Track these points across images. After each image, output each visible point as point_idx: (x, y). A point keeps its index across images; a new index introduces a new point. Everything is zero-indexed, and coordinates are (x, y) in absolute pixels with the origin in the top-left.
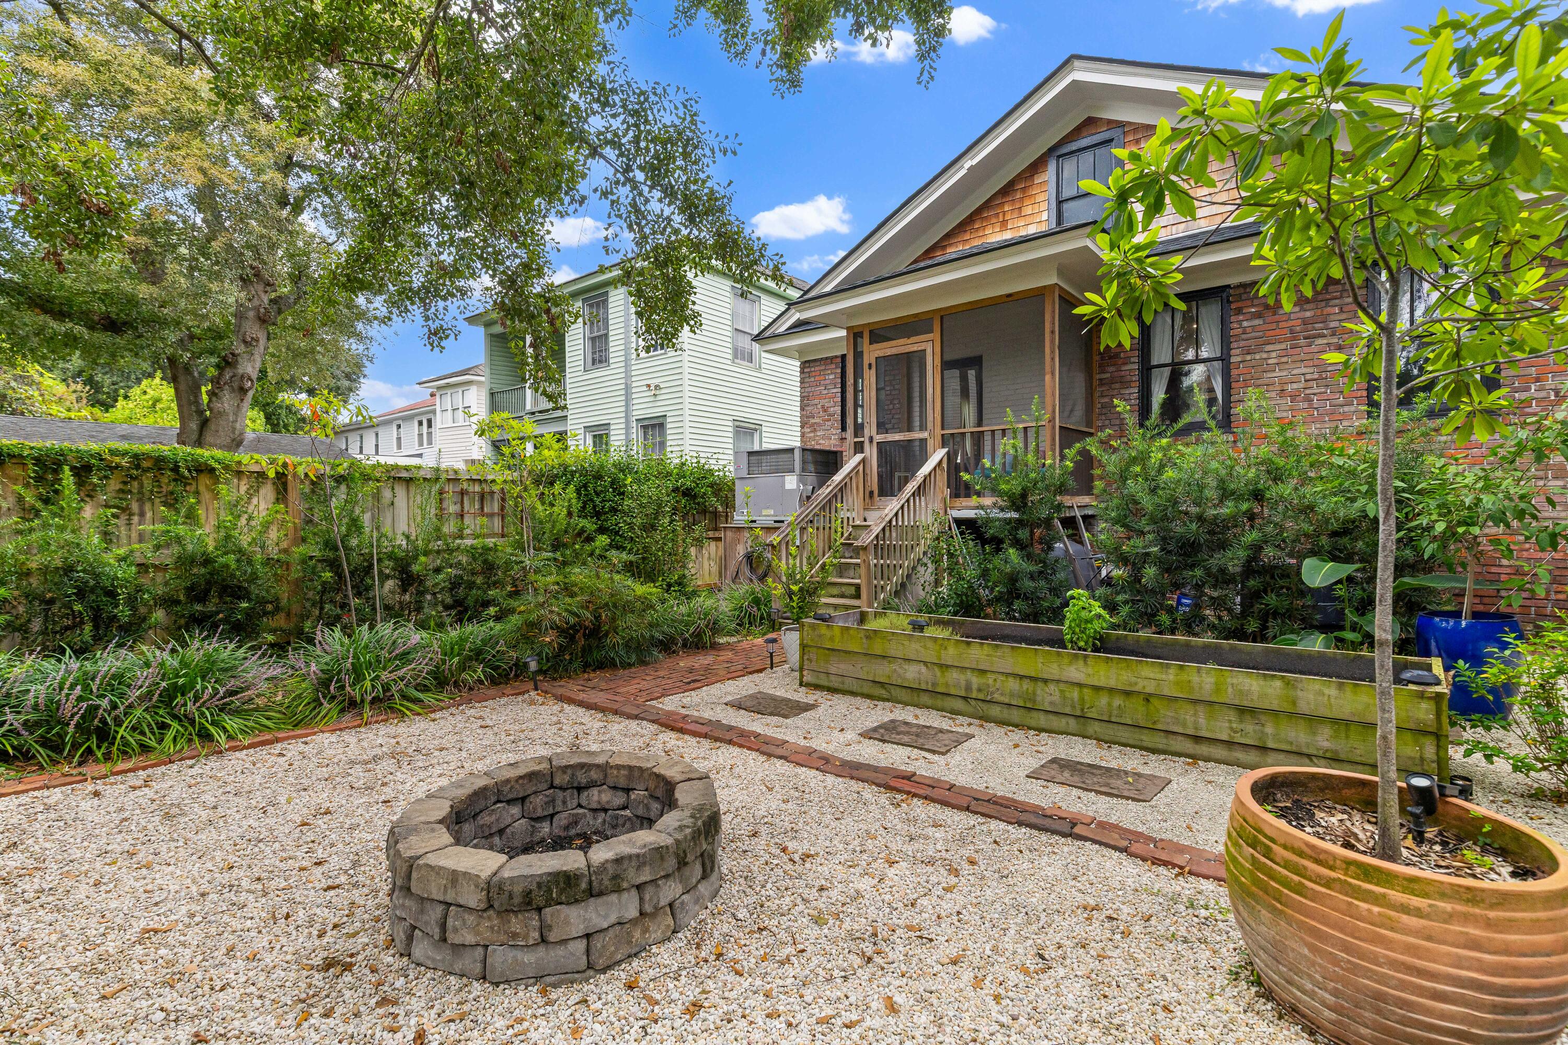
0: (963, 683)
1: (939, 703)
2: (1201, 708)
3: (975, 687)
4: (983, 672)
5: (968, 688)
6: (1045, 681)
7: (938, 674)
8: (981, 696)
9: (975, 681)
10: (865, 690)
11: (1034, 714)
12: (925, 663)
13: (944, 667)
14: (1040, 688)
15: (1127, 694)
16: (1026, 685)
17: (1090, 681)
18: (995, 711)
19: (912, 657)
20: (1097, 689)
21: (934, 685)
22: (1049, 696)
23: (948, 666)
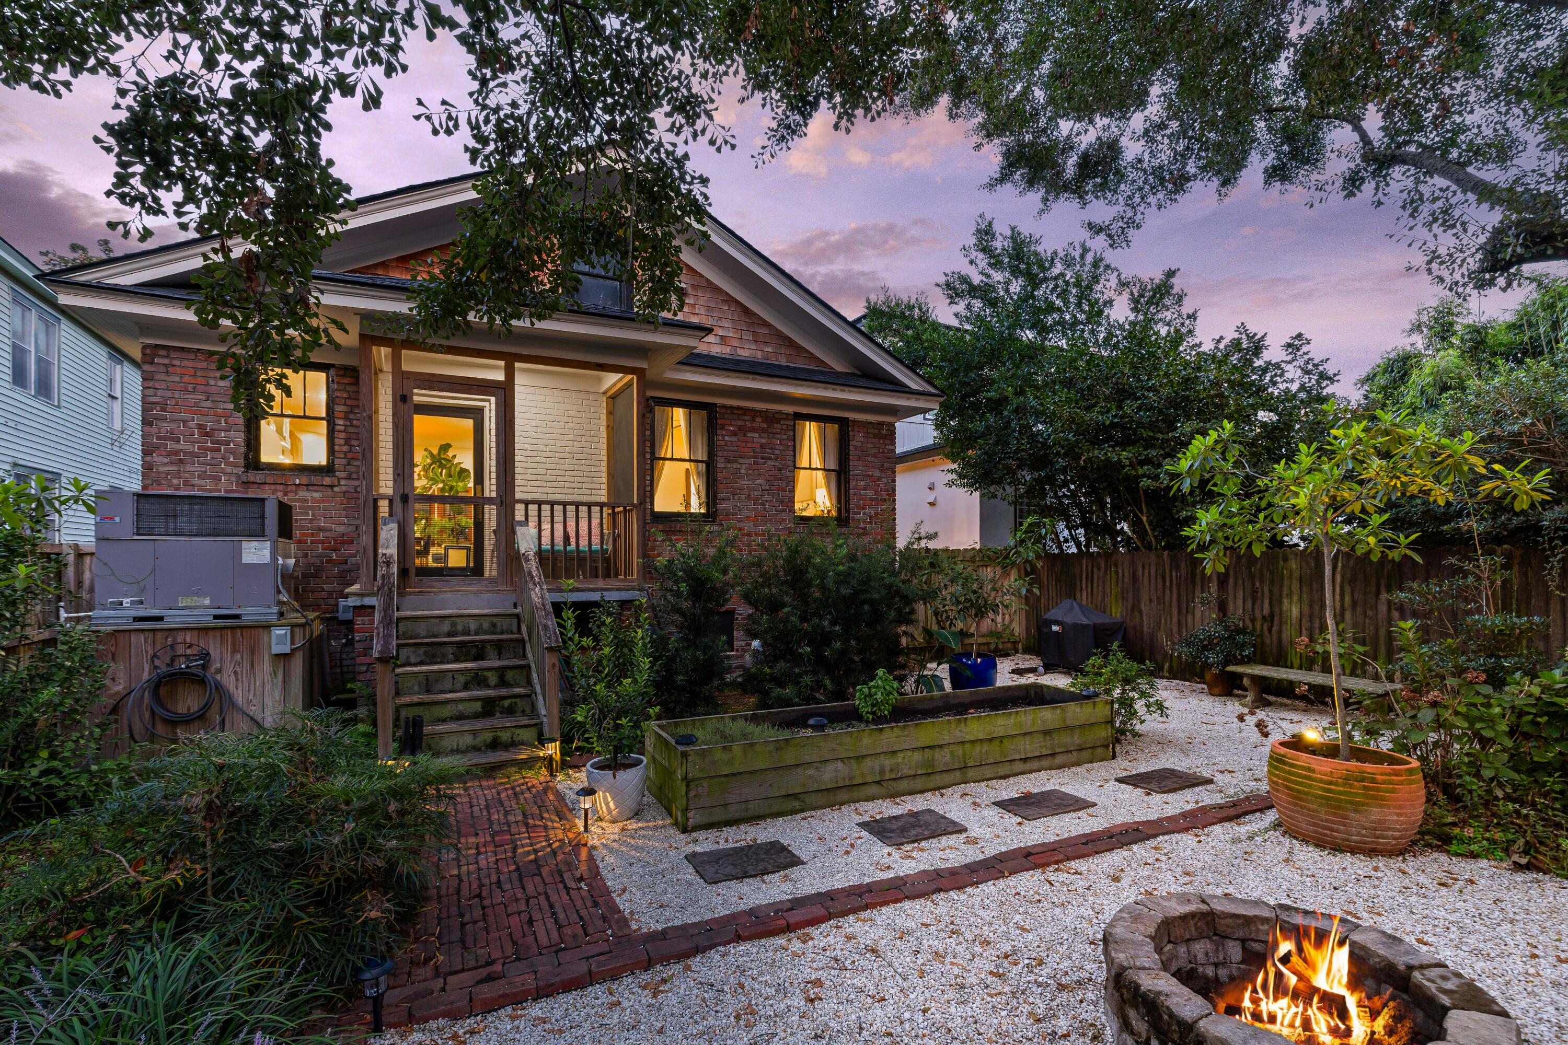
0: (877, 768)
1: (855, 795)
2: (1028, 738)
3: (887, 769)
4: (894, 753)
5: (882, 772)
6: (941, 746)
7: (855, 766)
8: (893, 776)
9: (888, 762)
10: (775, 809)
11: (932, 777)
12: (842, 759)
13: (860, 758)
14: (937, 754)
15: (991, 740)
16: (928, 754)
17: (967, 738)
18: (904, 785)
19: (828, 757)
20: (973, 742)
21: (851, 778)
22: (943, 758)
23: (863, 757)
